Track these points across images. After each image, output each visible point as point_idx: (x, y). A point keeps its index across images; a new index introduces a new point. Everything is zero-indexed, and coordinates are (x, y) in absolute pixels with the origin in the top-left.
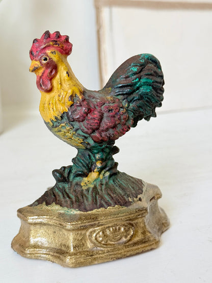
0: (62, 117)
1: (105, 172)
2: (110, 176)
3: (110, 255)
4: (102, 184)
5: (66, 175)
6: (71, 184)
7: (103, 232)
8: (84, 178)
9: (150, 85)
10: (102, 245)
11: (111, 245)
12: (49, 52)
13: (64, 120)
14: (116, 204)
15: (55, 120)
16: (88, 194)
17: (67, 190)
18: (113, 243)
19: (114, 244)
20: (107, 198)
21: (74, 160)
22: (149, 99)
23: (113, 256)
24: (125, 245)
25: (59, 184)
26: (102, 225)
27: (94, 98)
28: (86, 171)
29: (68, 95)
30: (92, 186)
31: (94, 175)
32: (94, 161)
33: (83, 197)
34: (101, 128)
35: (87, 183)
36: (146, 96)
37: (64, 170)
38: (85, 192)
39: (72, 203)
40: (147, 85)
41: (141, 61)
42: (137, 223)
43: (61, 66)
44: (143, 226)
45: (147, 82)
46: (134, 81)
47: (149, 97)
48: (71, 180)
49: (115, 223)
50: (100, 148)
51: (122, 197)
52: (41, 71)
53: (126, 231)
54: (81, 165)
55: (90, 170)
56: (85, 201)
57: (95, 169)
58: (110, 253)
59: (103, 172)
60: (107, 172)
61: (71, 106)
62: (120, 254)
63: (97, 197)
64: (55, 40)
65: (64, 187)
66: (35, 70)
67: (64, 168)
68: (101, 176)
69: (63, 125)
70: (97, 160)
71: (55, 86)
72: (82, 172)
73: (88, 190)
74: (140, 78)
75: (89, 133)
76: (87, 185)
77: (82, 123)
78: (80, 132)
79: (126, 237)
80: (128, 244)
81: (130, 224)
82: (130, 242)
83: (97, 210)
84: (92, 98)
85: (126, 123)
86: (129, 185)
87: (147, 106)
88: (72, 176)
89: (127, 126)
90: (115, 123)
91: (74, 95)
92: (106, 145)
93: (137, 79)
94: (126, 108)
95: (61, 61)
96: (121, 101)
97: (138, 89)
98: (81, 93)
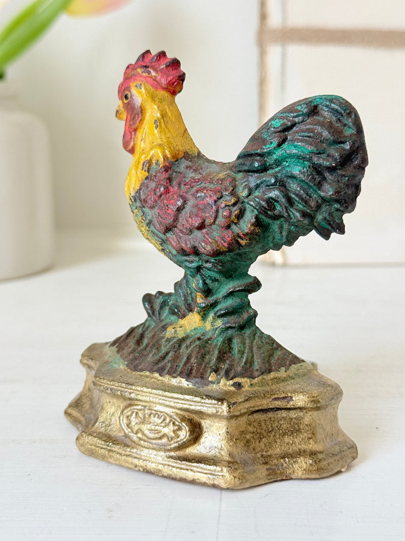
1: (215, 319)
2: (224, 330)
4: (199, 339)
6: (158, 325)
8: (180, 320)
9: (304, 159)
10: (130, 434)
12: (134, 84)
13: (138, 204)
14: (181, 374)
15: (131, 203)
16: (166, 345)
17: (147, 333)
18: (147, 439)
24: (168, 453)
25: (148, 319)
27: (194, 171)
28: (183, 307)
30: (181, 336)
32: (195, 291)
33: (152, 348)
34: (180, 227)
35: (179, 329)
37: (158, 298)
38: (163, 342)
39: (132, 352)
40: (298, 158)
41: (299, 109)
42: (211, 426)
46: (268, 147)
48: (162, 317)
51: (205, 368)
54: (179, 295)
55: (190, 309)
56: (150, 355)
57: (195, 308)
59: (211, 316)
60: (219, 321)
61: (146, 179)
64: (147, 64)
65: (148, 327)
66: (117, 115)
67: (160, 293)
68: (208, 326)
69: (137, 211)
71: (139, 143)
74: (282, 142)
75: (161, 231)
76: (175, 332)
77: (152, 211)
78: (153, 228)
79: (172, 439)
80: (172, 454)
81: (189, 419)
82: (178, 453)
83: (148, 373)
84: (192, 170)
85: (233, 227)
86: (245, 355)
87: (296, 203)
88: (166, 311)
89: (233, 233)
90: (204, 221)
91: (154, 162)
92: (200, 264)
93: (275, 144)
94: (238, 198)
95: (149, 100)
96: (237, 183)
97: (278, 163)
98: (168, 158)
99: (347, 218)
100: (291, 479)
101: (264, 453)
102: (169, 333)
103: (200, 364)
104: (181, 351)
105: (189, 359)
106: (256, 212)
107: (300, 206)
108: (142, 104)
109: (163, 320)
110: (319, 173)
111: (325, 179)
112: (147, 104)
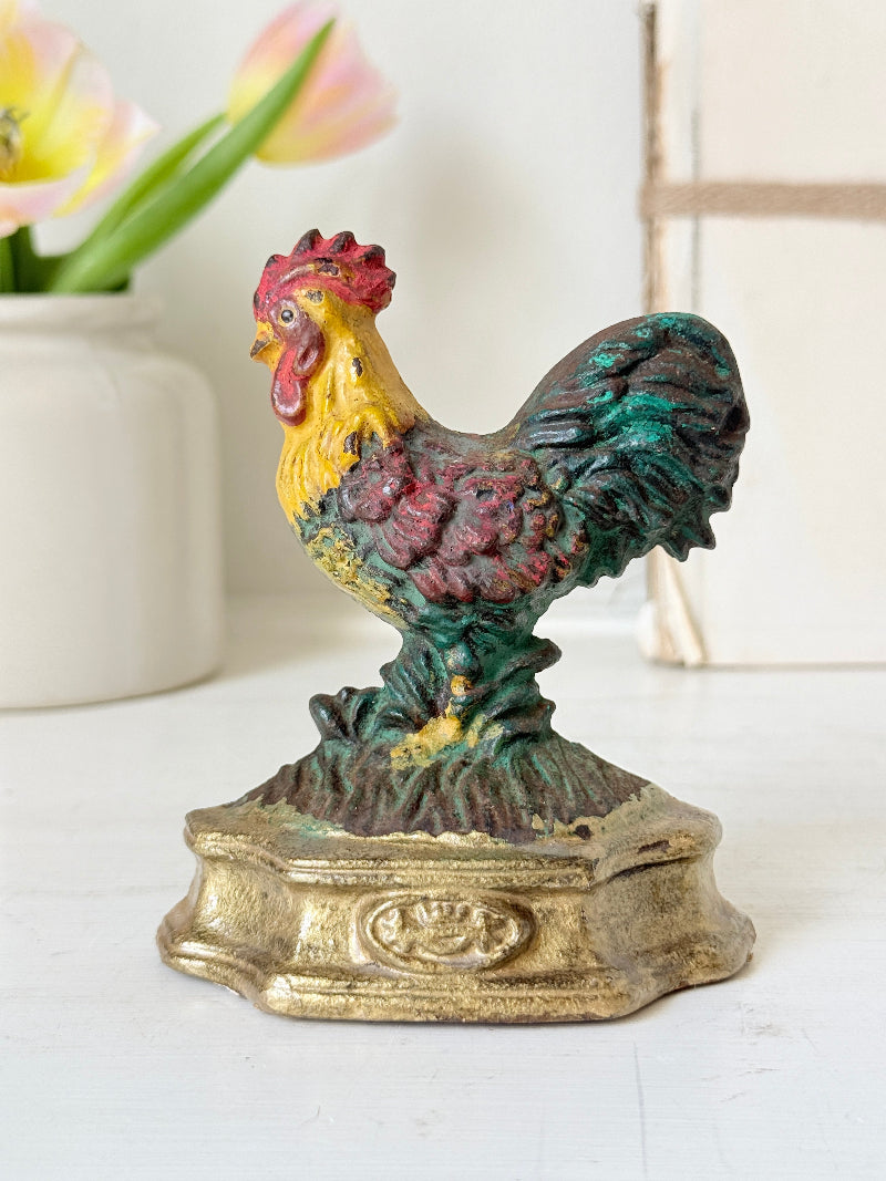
0: (323, 506)
1: (487, 725)
2: (506, 742)
3: (415, 998)
4: (465, 764)
5: (350, 716)
6: (360, 750)
7: (403, 914)
8: (411, 735)
9: (663, 421)
10: (391, 955)
11: (424, 962)
12: (304, 292)
13: (330, 518)
14: (475, 826)
15: (305, 517)
16: (403, 785)
17: (342, 768)
18: (434, 957)
19: (435, 964)
20: (460, 804)
21: (386, 670)
22: (659, 470)
23: (427, 1006)
24: (482, 976)
25: (326, 744)
26: (402, 886)
27: (444, 450)
28: (416, 709)
29: (344, 432)
30: (427, 764)
31: (444, 729)
32: (445, 675)
33: (377, 793)
34: (444, 553)
35: (414, 752)
36: (647, 458)
37: (347, 700)
38: (394, 780)
39: (337, 804)
40: (652, 419)
41: (639, 334)
42: (551, 912)
43: (338, 342)
44: (576, 927)
45: (649, 408)
46: (597, 400)
47: (660, 463)
48: (365, 737)
49: (453, 890)
50: (449, 624)
51: (512, 810)
52: (276, 355)
53: (493, 927)
54: (404, 688)
55: (433, 710)
56: (382, 806)
57: (446, 705)
58: (417, 993)
59: (478, 722)
60: (496, 727)
61: (353, 469)
62: (455, 1004)
63: (426, 798)
64: (327, 256)
65: (337, 758)
66: (260, 350)
67: (351, 691)
68: (472, 737)
69: (326, 531)
70: (451, 673)
71: (315, 405)
72: (403, 710)
73: (406, 775)
74: (621, 393)
75: (404, 565)
76: (410, 757)
77: (379, 529)
78: (375, 559)
79: (487, 948)
80: (492, 975)
81: (512, 906)
82: (504, 972)
83: (402, 835)
84: (439, 450)
85: (549, 545)
86: (566, 780)
87: (651, 498)
88: (371, 722)
89: (548, 555)
90: (498, 537)
91: (366, 435)
92: (474, 619)
93: (609, 396)
94: (551, 493)
95: (338, 322)
96: (540, 467)
97: (614, 429)
98: (394, 428)
99: (717, 521)
100: (688, 988)
101: (637, 949)
102: (398, 762)
103: (500, 806)
104: (442, 789)
105: (470, 798)
106: (583, 516)
107: (657, 502)
108: (324, 327)
109: (367, 741)
110: (690, 443)
111: (698, 451)
112: (332, 328)
